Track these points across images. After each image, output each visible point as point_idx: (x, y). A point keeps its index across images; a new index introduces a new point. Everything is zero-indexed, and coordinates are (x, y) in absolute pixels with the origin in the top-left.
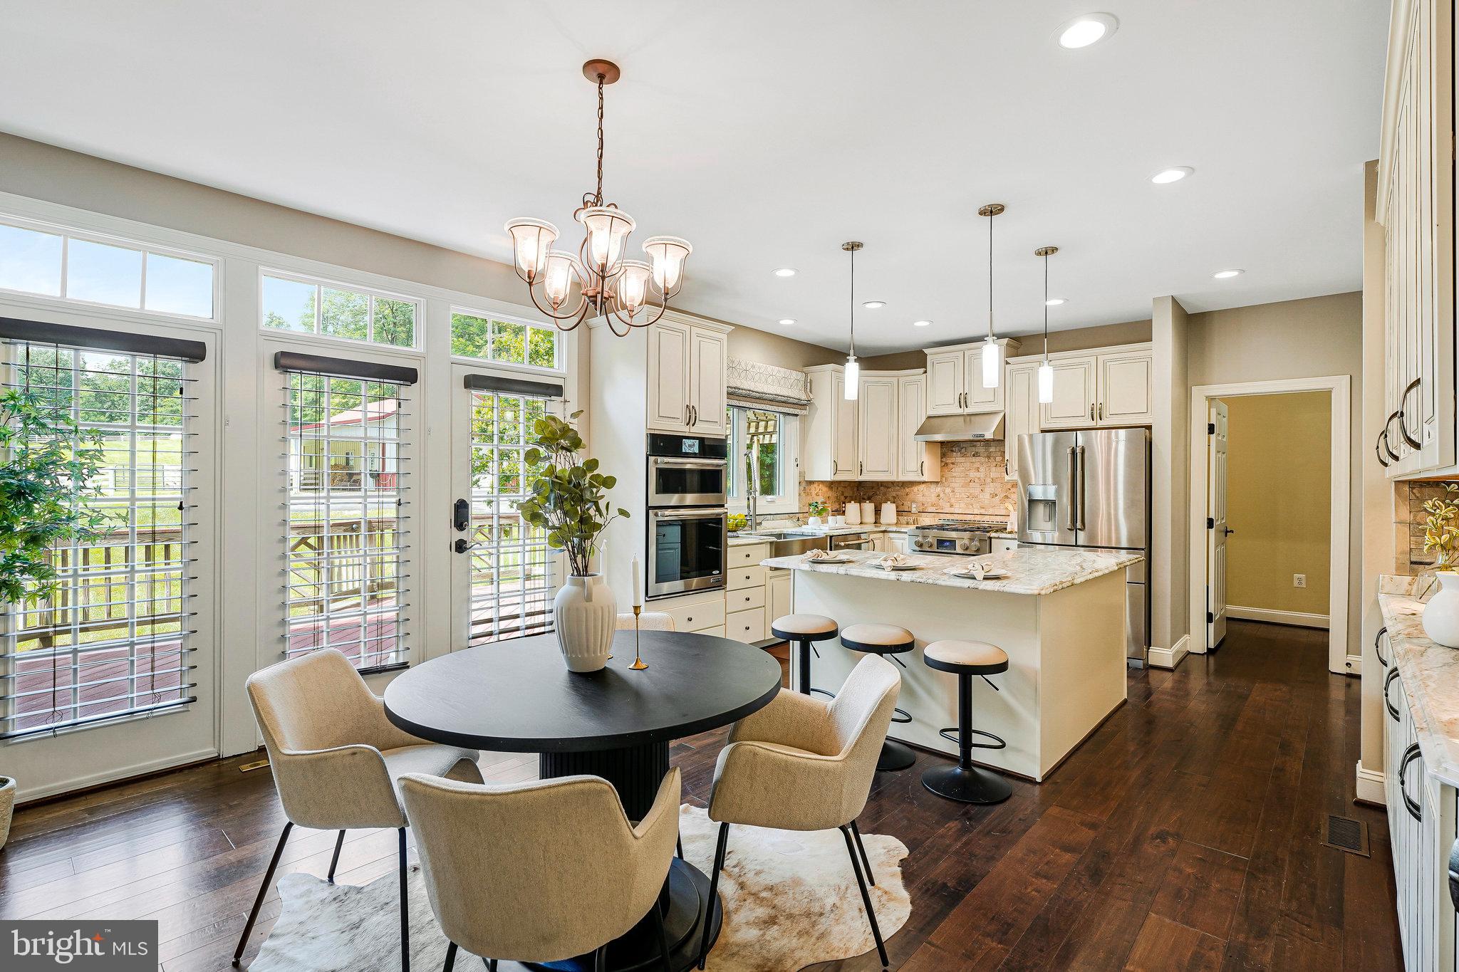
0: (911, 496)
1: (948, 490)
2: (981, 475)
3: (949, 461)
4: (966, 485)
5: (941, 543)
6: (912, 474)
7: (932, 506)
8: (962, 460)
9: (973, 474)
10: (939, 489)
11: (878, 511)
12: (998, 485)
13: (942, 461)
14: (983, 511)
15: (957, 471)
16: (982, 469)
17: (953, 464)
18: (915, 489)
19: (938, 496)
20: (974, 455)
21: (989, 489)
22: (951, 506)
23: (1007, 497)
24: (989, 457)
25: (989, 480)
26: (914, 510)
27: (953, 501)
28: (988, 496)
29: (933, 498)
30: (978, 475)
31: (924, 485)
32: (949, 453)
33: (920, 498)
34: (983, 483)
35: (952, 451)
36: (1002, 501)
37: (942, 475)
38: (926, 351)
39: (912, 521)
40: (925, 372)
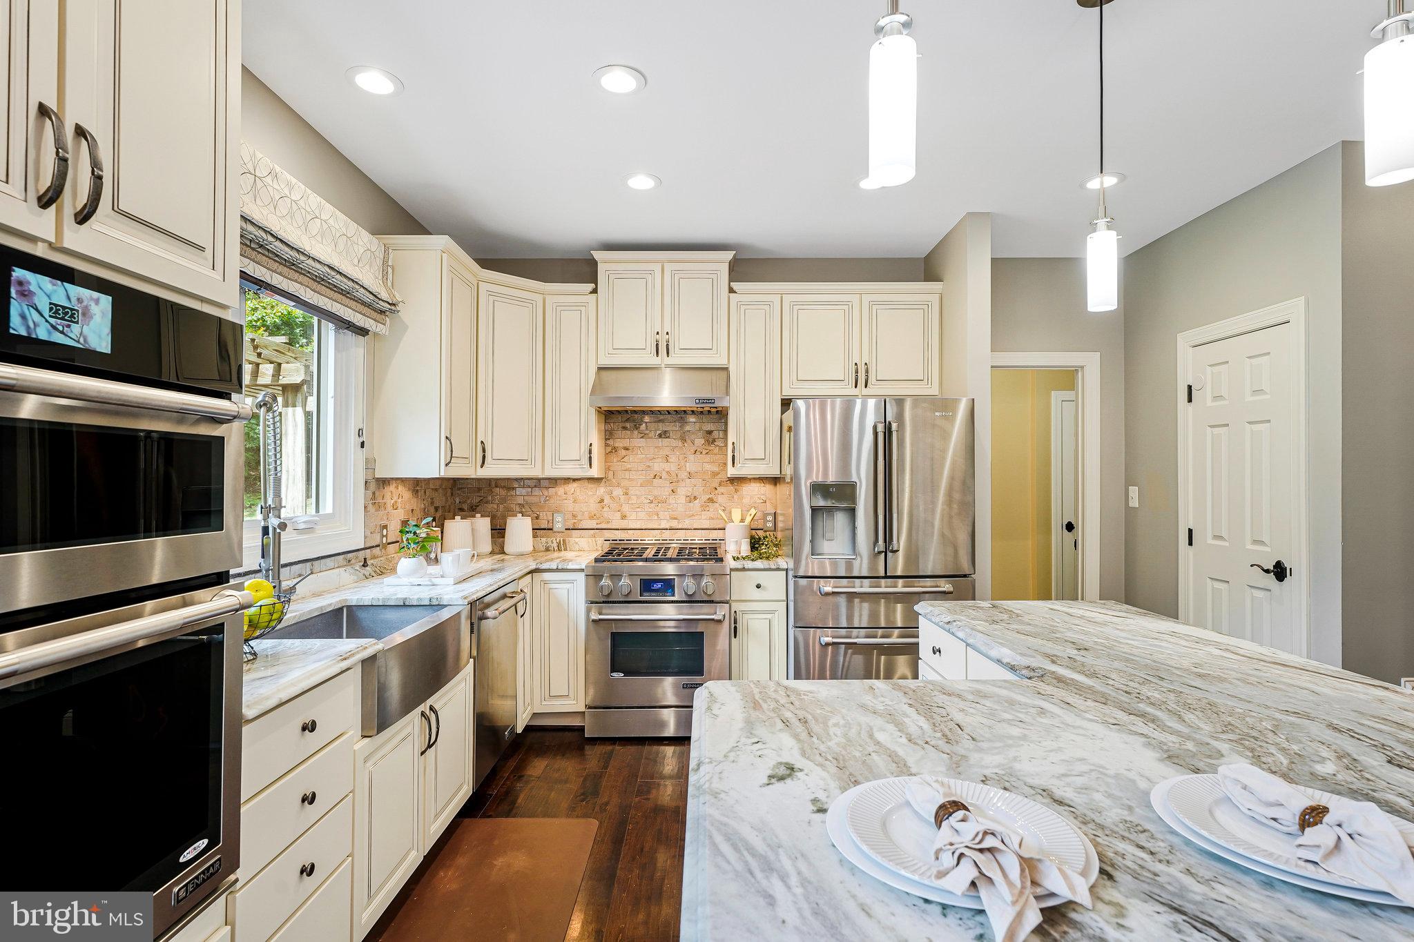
0: (553, 503)
1: (618, 492)
2: (672, 467)
3: (619, 443)
4: (647, 483)
5: (647, 585)
6: (570, 465)
7: (591, 518)
8: (642, 442)
9: (658, 466)
10: (601, 490)
11: (498, 532)
12: (699, 482)
13: (607, 445)
14: (674, 524)
15: (633, 460)
16: (673, 459)
17: (626, 449)
18: (561, 490)
19: (602, 501)
20: (660, 436)
21: (683, 491)
22: (624, 517)
23: (711, 500)
24: (683, 440)
25: (684, 475)
26: (558, 526)
27: (625, 508)
28: (682, 500)
29: (593, 506)
30: (666, 466)
31: (575, 485)
32: (620, 433)
33: (569, 505)
34: (674, 481)
35: (625, 428)
36: (704, 508)
37: (608, 469)
38: (597, 255)
39: (555, 545)
40: (595, 291)
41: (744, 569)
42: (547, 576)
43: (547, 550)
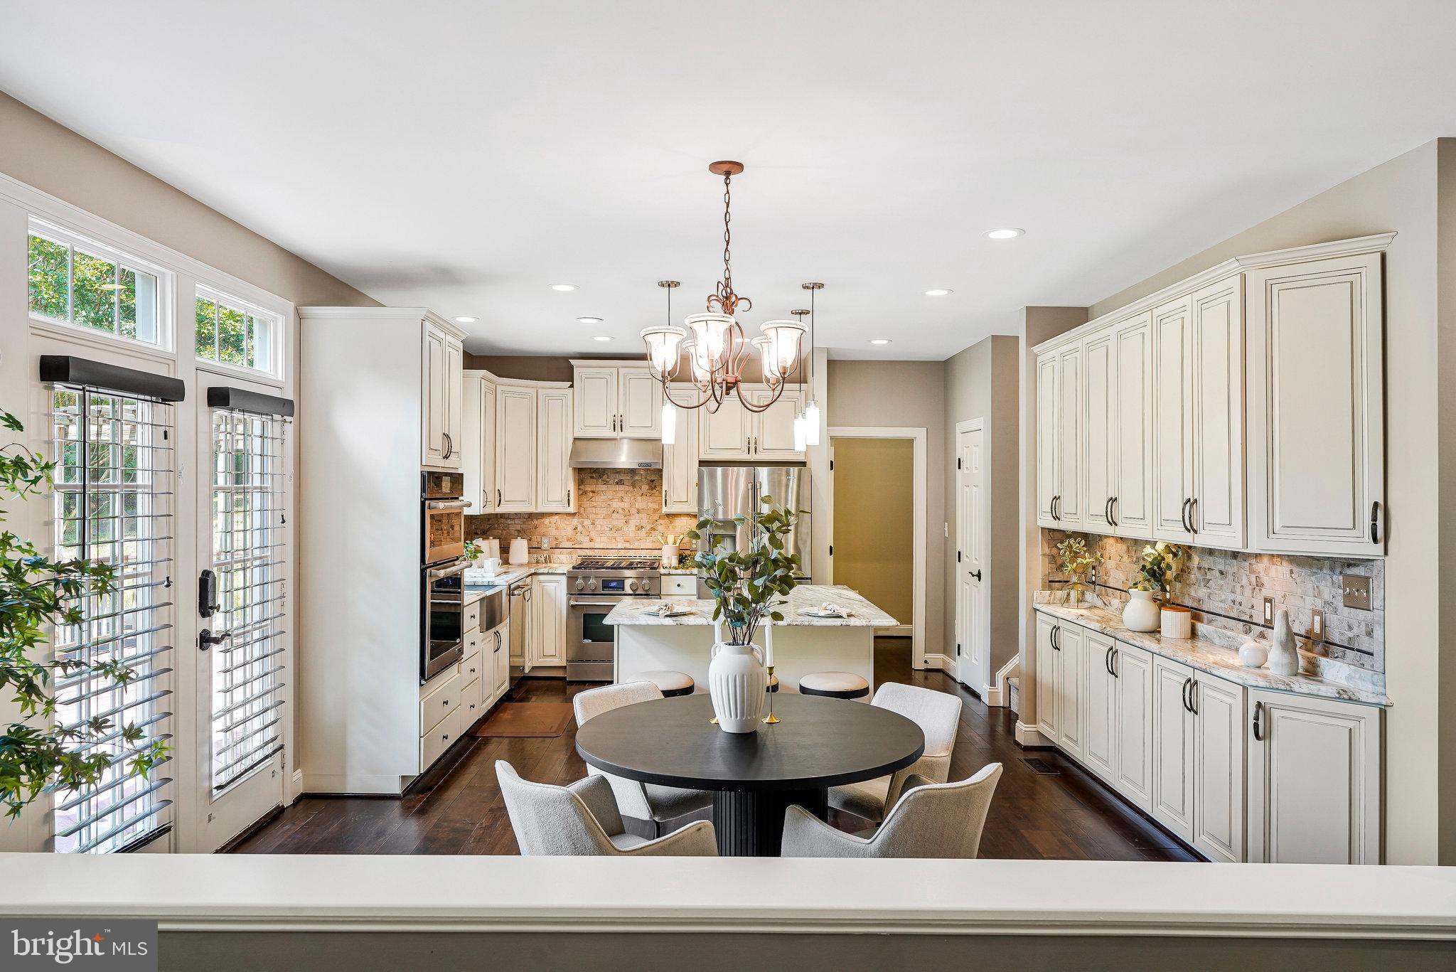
0: (541, 529)
1: (587, 522)
2: (626, 505)
3: (588, 488)
4: (608, 516)
5: (606, 585)
6: (555, 504)
7: (568, 540)
8: (604, 488)
9: (616, 504)
10: (576, 521)
11: (505, 550)
12: (643, 515)
13: (579, 489)
14: (627, 545)
15: (599, 500)
16: (626, 499)
17: (593, 492)
18: (547, 521)
19: (576, 529)
20: (617, 483)
21: (634, 522)
22: (591, 540)
23: (653, 529)
24: (634, 486)
25: (633, 511)
26: (545, 546)
27: (593, 534)
28: (633, 528)
29: (570, 532)
30: (622, 505)
31: (557, 517)
32: (589, 481)
33: (552, 531)
34: (628, 515)
35: (592, 477)
36: (648, 534)
37: (580, 506)
38: (573, 362)
39: (543, 559)
40: (572, 386)
41: (669, 574)
42: (541, 578)
43: (537, 562)
